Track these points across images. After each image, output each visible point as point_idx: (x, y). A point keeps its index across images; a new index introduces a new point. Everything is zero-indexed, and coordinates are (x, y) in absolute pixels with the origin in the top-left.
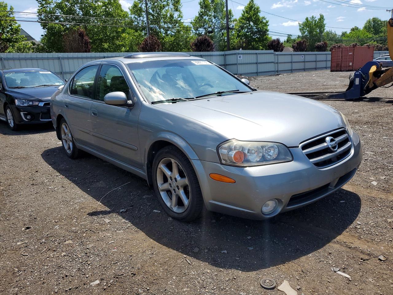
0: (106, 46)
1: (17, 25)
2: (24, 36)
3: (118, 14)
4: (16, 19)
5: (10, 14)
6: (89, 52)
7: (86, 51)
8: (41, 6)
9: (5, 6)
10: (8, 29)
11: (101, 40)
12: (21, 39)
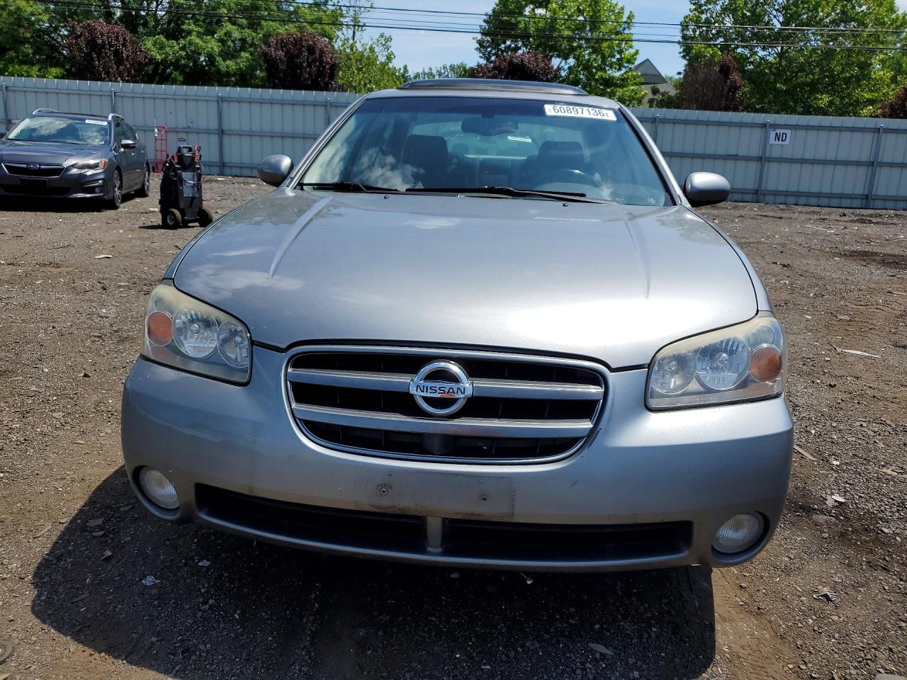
0: (824, 99)
1: (632, 51)
2: (640, 74)
3: (876, 19)
4: (634, 37)
5: (624, 29)
6: (735, 109)
7: (727, 109)
8: (695, 10)
9: (621, 13)
10: (614, 60)
11: (814, 87)
12: (631, 80)
